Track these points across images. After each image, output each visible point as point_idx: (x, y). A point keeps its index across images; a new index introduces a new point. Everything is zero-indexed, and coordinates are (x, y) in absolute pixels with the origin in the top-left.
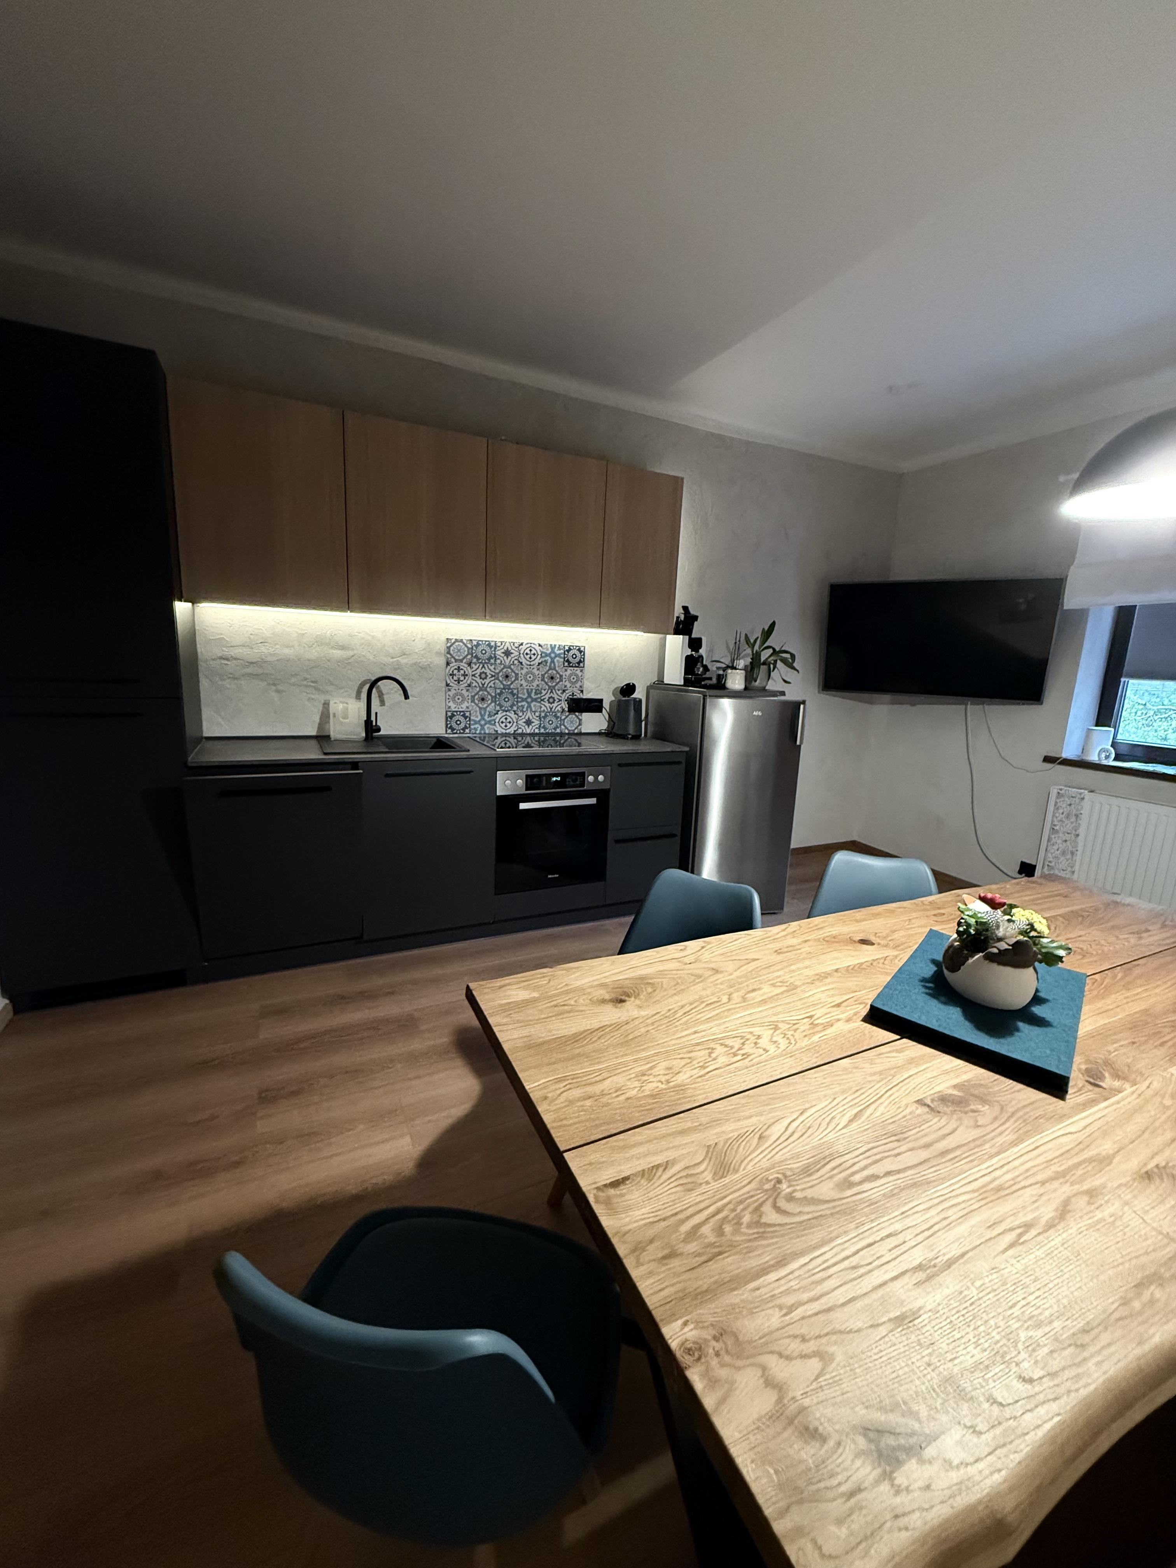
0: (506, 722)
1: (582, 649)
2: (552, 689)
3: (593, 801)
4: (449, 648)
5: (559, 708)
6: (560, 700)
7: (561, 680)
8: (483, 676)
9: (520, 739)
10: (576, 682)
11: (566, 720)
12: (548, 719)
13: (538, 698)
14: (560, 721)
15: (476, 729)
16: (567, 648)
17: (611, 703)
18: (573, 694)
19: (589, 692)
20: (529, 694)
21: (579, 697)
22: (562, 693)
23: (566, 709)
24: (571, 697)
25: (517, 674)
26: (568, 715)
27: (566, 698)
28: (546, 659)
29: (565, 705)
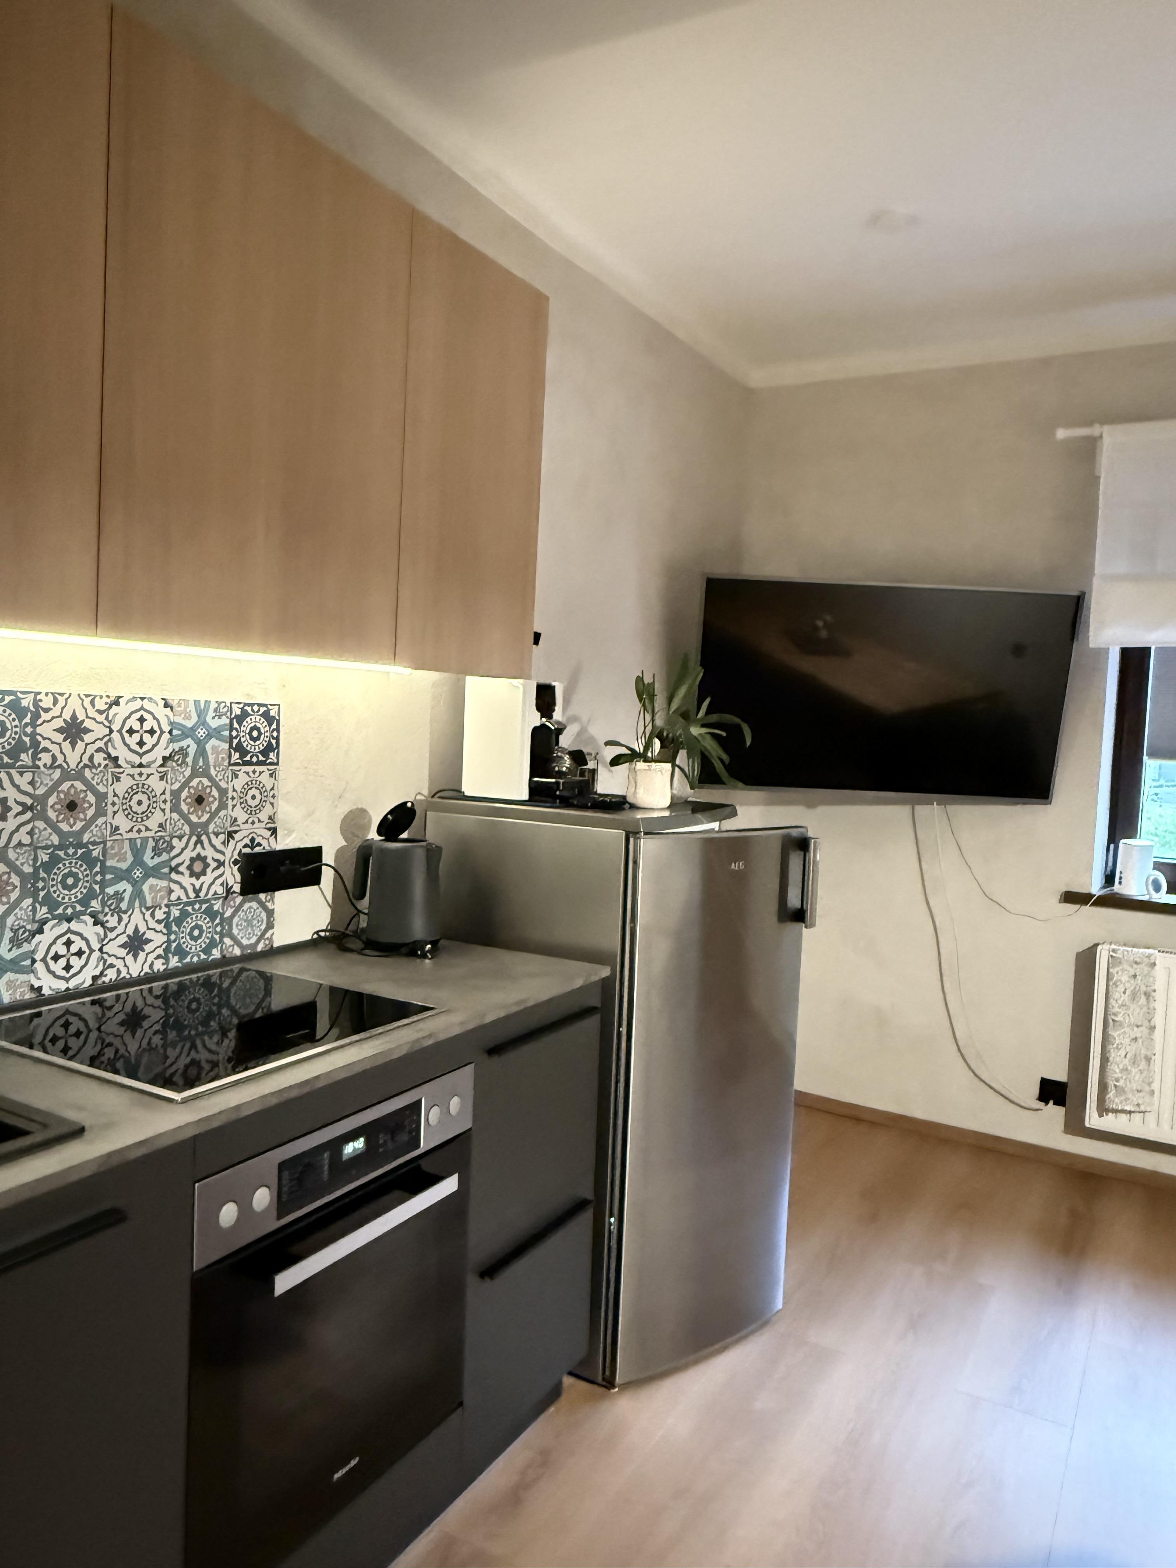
0: (68, 954)
1: (273, 712)
2: (199, 832)
5: (217, 887)
6: (221, 864)
7: (222, 805)
9: (108, 1001)
11: (235, 920)
12: (189, 924)
13: (165, 864)
14: (221, 923)
16: (236, 710)
18: (253, 840)
19: (290, 832)
20: (138, 853)
21: (268, 848)
22: (225, 843)
23: (237, 888)
24: (247, 850)
25: (101, 797)
26: (241, 905)
27: (236, 856)
28: (184, 743)
29: (233, 877)
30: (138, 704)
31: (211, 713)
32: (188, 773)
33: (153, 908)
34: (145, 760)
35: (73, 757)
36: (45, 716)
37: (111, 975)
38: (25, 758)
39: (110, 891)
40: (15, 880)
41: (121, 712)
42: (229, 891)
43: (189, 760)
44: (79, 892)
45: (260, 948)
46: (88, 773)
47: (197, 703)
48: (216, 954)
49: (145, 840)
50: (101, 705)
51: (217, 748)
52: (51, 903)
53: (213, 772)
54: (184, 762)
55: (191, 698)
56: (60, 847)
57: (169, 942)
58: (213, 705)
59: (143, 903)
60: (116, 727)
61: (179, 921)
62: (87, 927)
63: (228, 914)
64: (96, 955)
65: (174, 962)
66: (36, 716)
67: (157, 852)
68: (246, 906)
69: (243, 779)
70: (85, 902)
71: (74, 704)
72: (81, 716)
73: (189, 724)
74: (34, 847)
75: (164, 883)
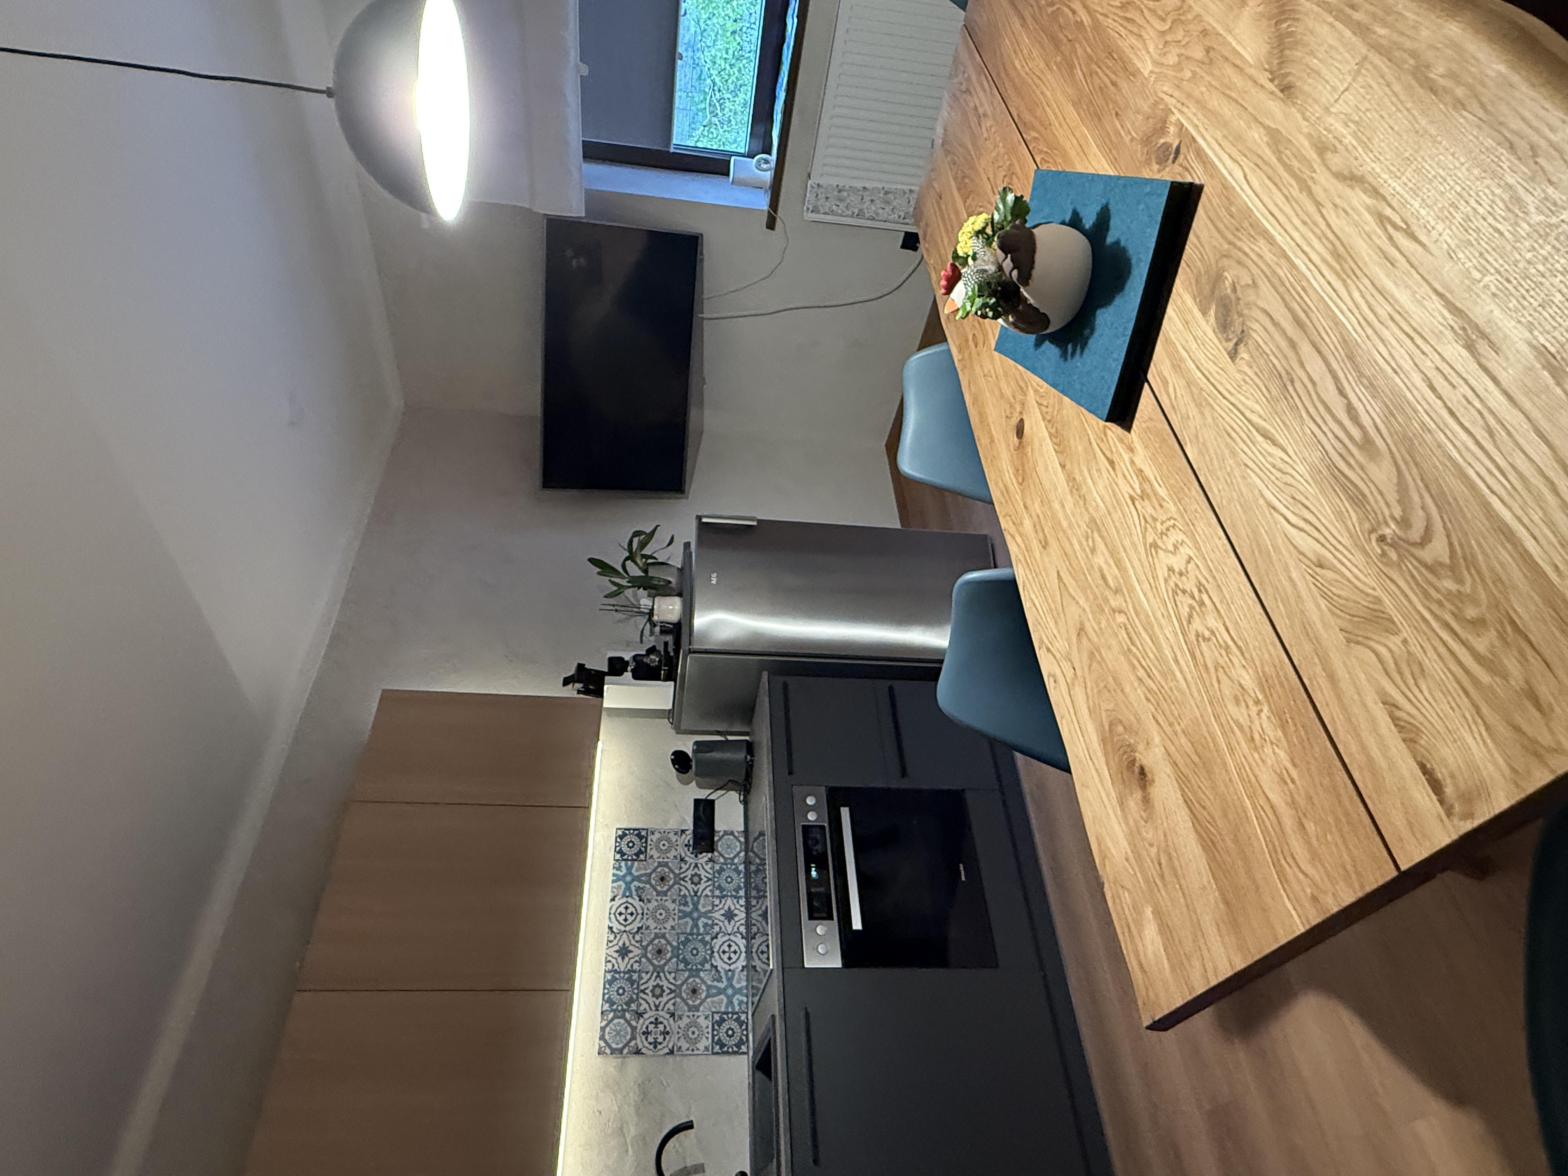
0: (729, 952)
1: (620, 832)
2: (679, 879)
3: (845, 812)
4: (613, 1051)
5: (708, 867)
6: (696, 866)
7: (666, 865)
8: (657, 992)
9: (755, 929)
10: (668, 840)
11: (726, 856)
12: (724, 884)
13: (692, 899)
14: (726, 864)
15: (740, 1003)
16: (618, 856)
17: (700, 786)
18: (686, 845)
19: (684, 819)
20: (686, 915)
21: (691, 836)
22: (686, 863)
23: (710, 855)
24: (691, 849)
25: (657, 936)
26: (719, 852)
28: (633, 889)
29: (704, 857)
30: (612, 916)
31: (618, 873)
32: (648, 886)
33: (714, 906)
34: (640, 912)
35: (636, 952)
36: (616, 967)
38: (635, 976)
39: (702, 930)
40: (691, 980)
41: (616, 927)
42: (711, 860)
43: (642, 885)
44: (701, 947)
45: (742, 840)
46: (644, 944)
47: (613, 882)
48: (742, 867)
49: (680, 911)
50: (612, 937)
51: (637, 869)
52: (704, 961)
53: (649, 871)
54: (642, 888)
55: (610, 885)
56: (678, 957)
57: (731, 896)
58: (615, 872)
59: (710, 911)
60: (623, 928)
61: (722, 890)
62: (718, 943)
63: (722, 860)
64: (732, 937)
65: (742, 893)
66: (616, 972)
67: (686, 904)
68: (720, 849)
69: (654, 852)
70: (705, 943)
71: (611, 952)
72: (616, 948)
73: (624, 886)
74: (677, 971)
75: (702, 901)
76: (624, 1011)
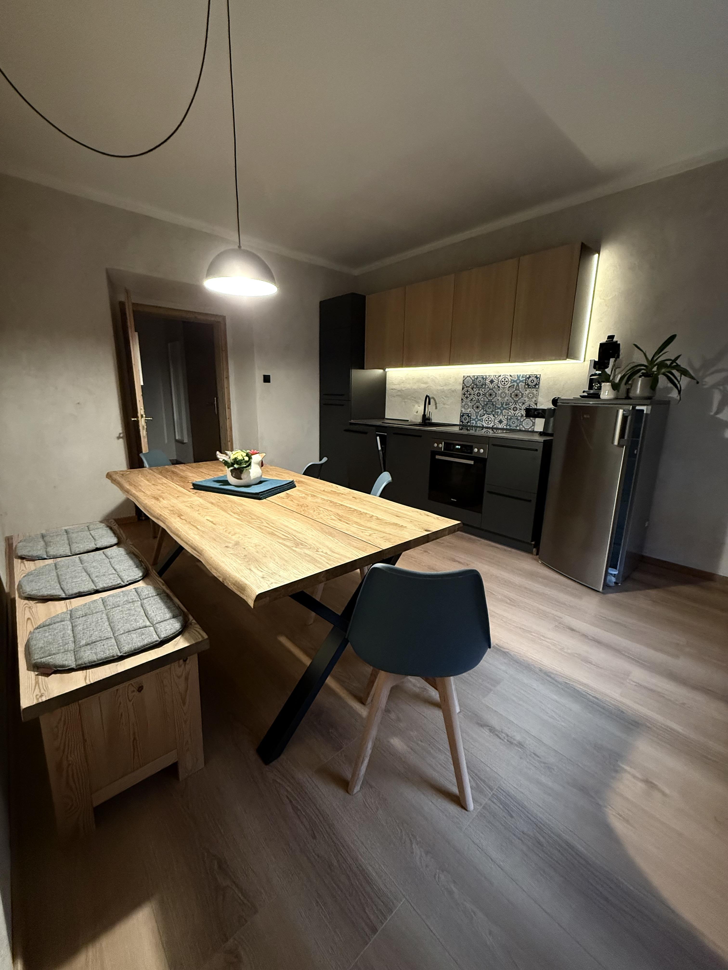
0: (488, 421)
1: (538, 376)
3: (472, 462)
4: (464, 380)
5: (519, 414)
6: (521, 409)
7: (522, 397)
8: (479, 395)
10: (533, 398)
11: (524, 422)
12: (512, 420)
13: (507, 407)
14: (520, 422)
15: (473, 423)
16: (528, 376)
18: (530, 405)
19: (542, 405)
20: (502, 405)
21: (534, 408)
22: (522, 405)
23: (524, 415)
24: (528, 407)
25: (496, 394)
26: (525, 419)
27: (525, 408)
28: (514, 384)
29: (524, 413)
30: (504, 376)
31: (521, 377)
33: (505, 416)
34: (505, 387)
35: (491, 386)
37: (495, 426)
38: (484, 386)
39: (497, 411)
40: (481, 406)
41: (500, 378)
42: (522, 416)
43: (515, 387)
44: (491, 410)
45: (530, 430)
46: (494, 389)
47: (517, 375)
48: (518, 428)
49: (504, 402)
50: (497, 377)
51: (522, 385)
52: (486, 411)
53: (520, 390)
54: (514, 388)
55: (516, 374)
56: (488, 402)
57: (507, 423)
58: (522, 376)
59: (502, 414)
60: (500, 381)
61: (510, 419)
62: (491, 416)
63: (522, 420)
64: (493, 422)
65: (508, 427)
66: (486, 379)
67: (506, 405)
68: (527, 420)
69: (528, 391)
70: (492, 412)
71: (492, 377)
72: (493, 379)
73: (515, 379)
74: (484, 401)
75: (507, 411)
76: (474, 383)
